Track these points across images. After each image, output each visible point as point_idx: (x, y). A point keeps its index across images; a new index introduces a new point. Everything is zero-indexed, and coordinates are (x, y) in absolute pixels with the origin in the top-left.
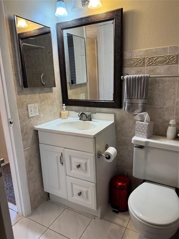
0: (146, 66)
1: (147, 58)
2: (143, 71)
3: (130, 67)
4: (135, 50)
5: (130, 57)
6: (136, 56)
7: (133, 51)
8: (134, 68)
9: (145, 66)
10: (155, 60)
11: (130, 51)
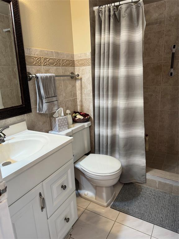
0: (43, 66)
1: (42, 58)
2: (41, 71)
3: (30, 65)
4: (32, 48)
5: (29, 54)
6: (33, 54)
7: (30, 49)
8: (34, 66)
9: (41, 66)
10: (48, 60)
11: (28, 47)
